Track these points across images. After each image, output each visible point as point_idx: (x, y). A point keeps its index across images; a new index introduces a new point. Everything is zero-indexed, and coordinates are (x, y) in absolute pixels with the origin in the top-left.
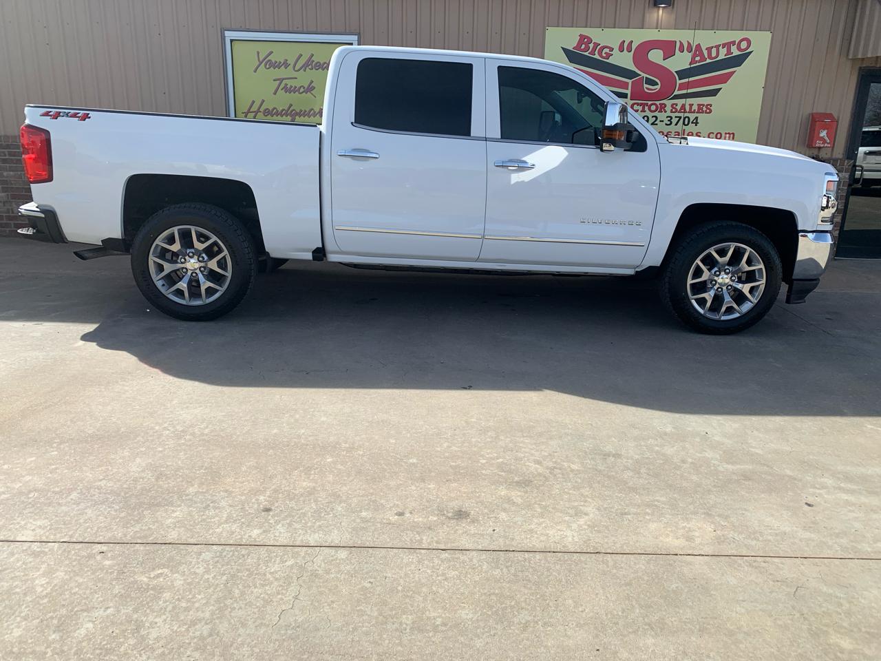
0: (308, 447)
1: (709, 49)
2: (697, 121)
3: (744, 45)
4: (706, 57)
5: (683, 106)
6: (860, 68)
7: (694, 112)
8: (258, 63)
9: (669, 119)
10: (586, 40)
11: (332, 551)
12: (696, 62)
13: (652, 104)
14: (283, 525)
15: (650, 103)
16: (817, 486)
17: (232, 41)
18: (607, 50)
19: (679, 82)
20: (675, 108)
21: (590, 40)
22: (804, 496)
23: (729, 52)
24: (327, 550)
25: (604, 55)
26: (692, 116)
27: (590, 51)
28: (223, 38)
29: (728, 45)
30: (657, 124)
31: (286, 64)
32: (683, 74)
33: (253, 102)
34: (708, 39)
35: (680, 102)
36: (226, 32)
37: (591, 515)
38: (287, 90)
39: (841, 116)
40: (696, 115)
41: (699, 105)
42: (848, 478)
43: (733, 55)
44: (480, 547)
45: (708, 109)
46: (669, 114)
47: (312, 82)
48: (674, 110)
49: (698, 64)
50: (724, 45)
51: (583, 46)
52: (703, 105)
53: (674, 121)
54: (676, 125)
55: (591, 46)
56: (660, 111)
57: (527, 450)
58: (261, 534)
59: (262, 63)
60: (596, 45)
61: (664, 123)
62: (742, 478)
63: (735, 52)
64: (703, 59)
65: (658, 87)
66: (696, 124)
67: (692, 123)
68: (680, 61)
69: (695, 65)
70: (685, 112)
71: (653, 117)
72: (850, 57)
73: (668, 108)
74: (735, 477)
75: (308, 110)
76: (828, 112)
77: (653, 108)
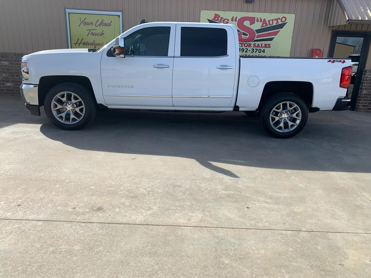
0: (52, 181)
1: (269, 21)
2: (264, 51)
3: (284, 20)
4: (268, 24)
5: (258, 44)
6: (332, 30)
7: (263, 47)
8: (80, 23)
9: (253, 50)
10: (217, 16)
11: (36, 222)
12: (264, 26)
13: (245, 44)
14: (22, 211)
15: (244, 43)
16: (256, 200)
17: (69, 13)
18: (226, 20)
19: (256, 34)
20: (255, 45)
21: (219, 16)
22: (248, 204)
23: (277, 22)
24: (34, 222)
25: (225, 23)
26: (262, 49)
27: (219, 21)
28: (65, 12)
29: (277, 19)
30: (247, 52)
31: (92, 24)
32: (258, 31)
33: (79, 39)
34: (269, 17)
35: (257, 43)
36: (66, 9)
37: (154, 210)
38: (93, 34)
39: (324, 50)
40: (264, 48)
41: (265, 44)
42: (271, 198)
43: (279, 24)
44: (100, 222)
45: (269, 46)
46: (252, 48)
47: (103, 31)
48: (255, 46)
49: (264, 27)
50: (275, 20)
51: (216, 19)
52: (267, 44)
53: (255, 51)
54: (256, 52)
55: (220, 18)
56: (249, 47)
57: (144, 184)
58: (10, 215)
59: (82, 22)
60: (222, 18)
61: (250, 52)
62: (227, 196)
63: (280, 23)
64: (267, 25)
65: (248, 36)
66: (264, 52)
67: (262, 52)
68: (257, 26)
69: (263, 27)
70: (259, 47)
71: (246, 49)
72: (328, 25)
73: (252, 45)
74: (224, 196)
75: (101, 43)
76: (319, 48)
77: (246, 45)
